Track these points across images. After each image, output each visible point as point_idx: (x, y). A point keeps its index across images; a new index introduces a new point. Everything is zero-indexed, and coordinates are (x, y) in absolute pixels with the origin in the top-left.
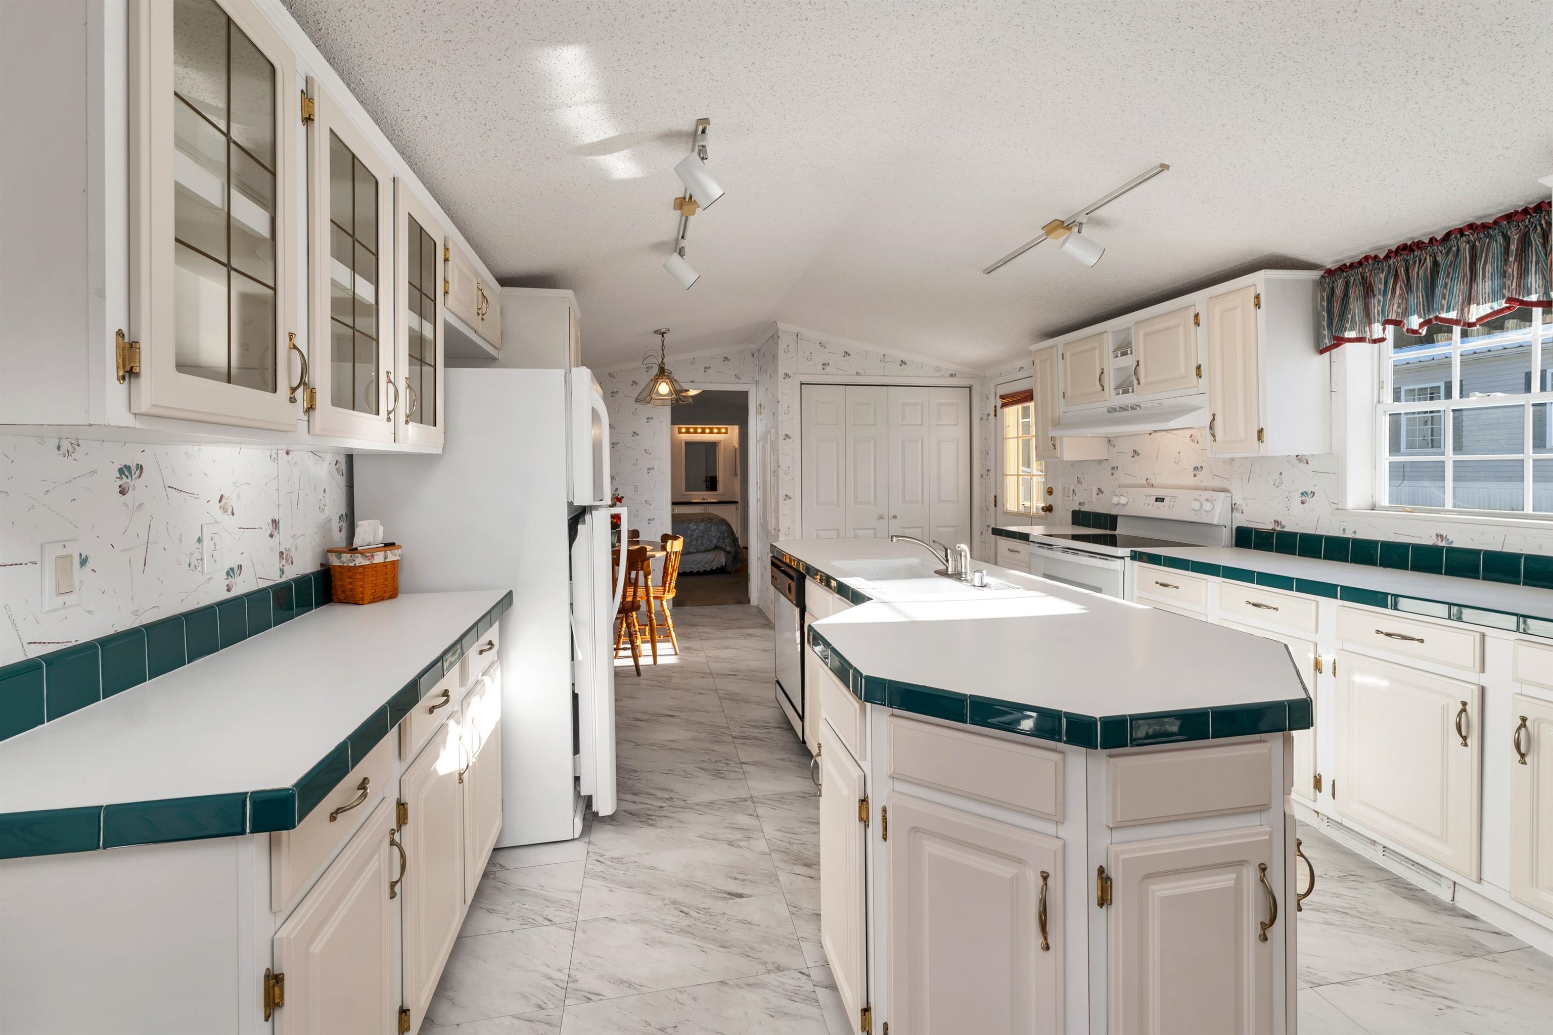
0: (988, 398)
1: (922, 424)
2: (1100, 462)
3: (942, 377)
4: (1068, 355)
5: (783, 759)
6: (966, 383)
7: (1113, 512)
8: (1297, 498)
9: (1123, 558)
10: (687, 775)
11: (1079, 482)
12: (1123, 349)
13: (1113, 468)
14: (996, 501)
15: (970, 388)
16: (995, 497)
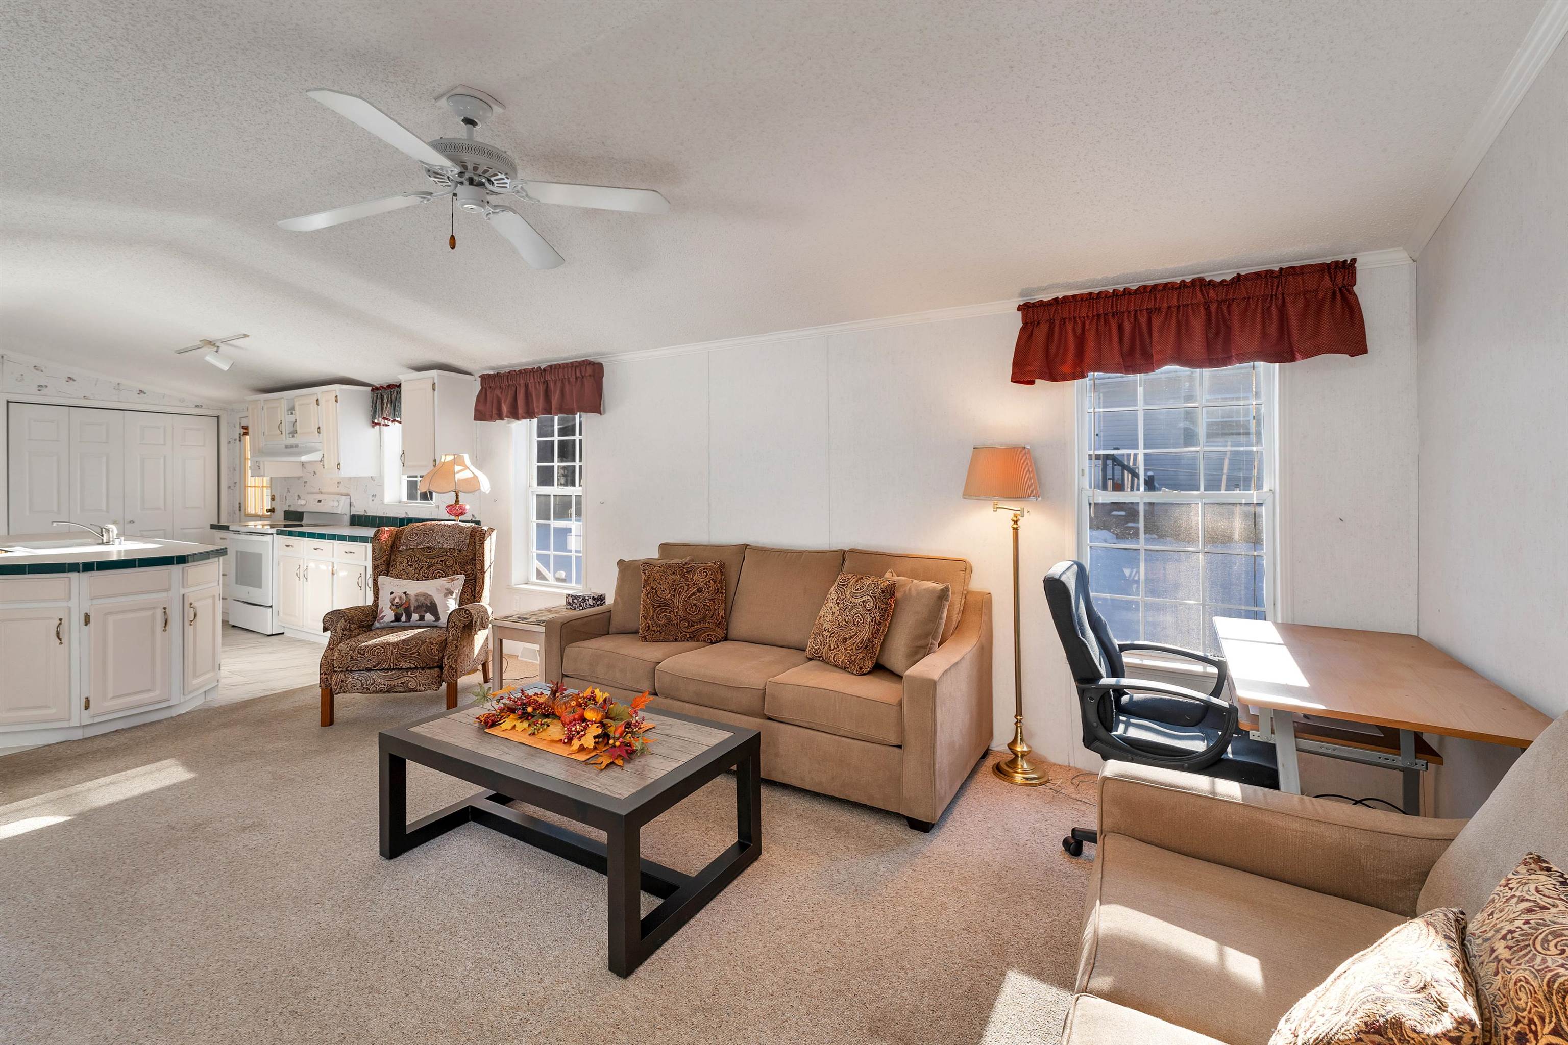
0: (235, 427)
1: (165, 445)
2: (299, 478)
3: (187, 407)
4: (265, 408)
6: (216, 413)
7: (300, 510)
8: (371, 498)
9: (272, 534)
11: (289, 491)
12: (291, 410)
13: (305, 482)
14: (240, 507)
15: (218, 417)
16: (240, 503)
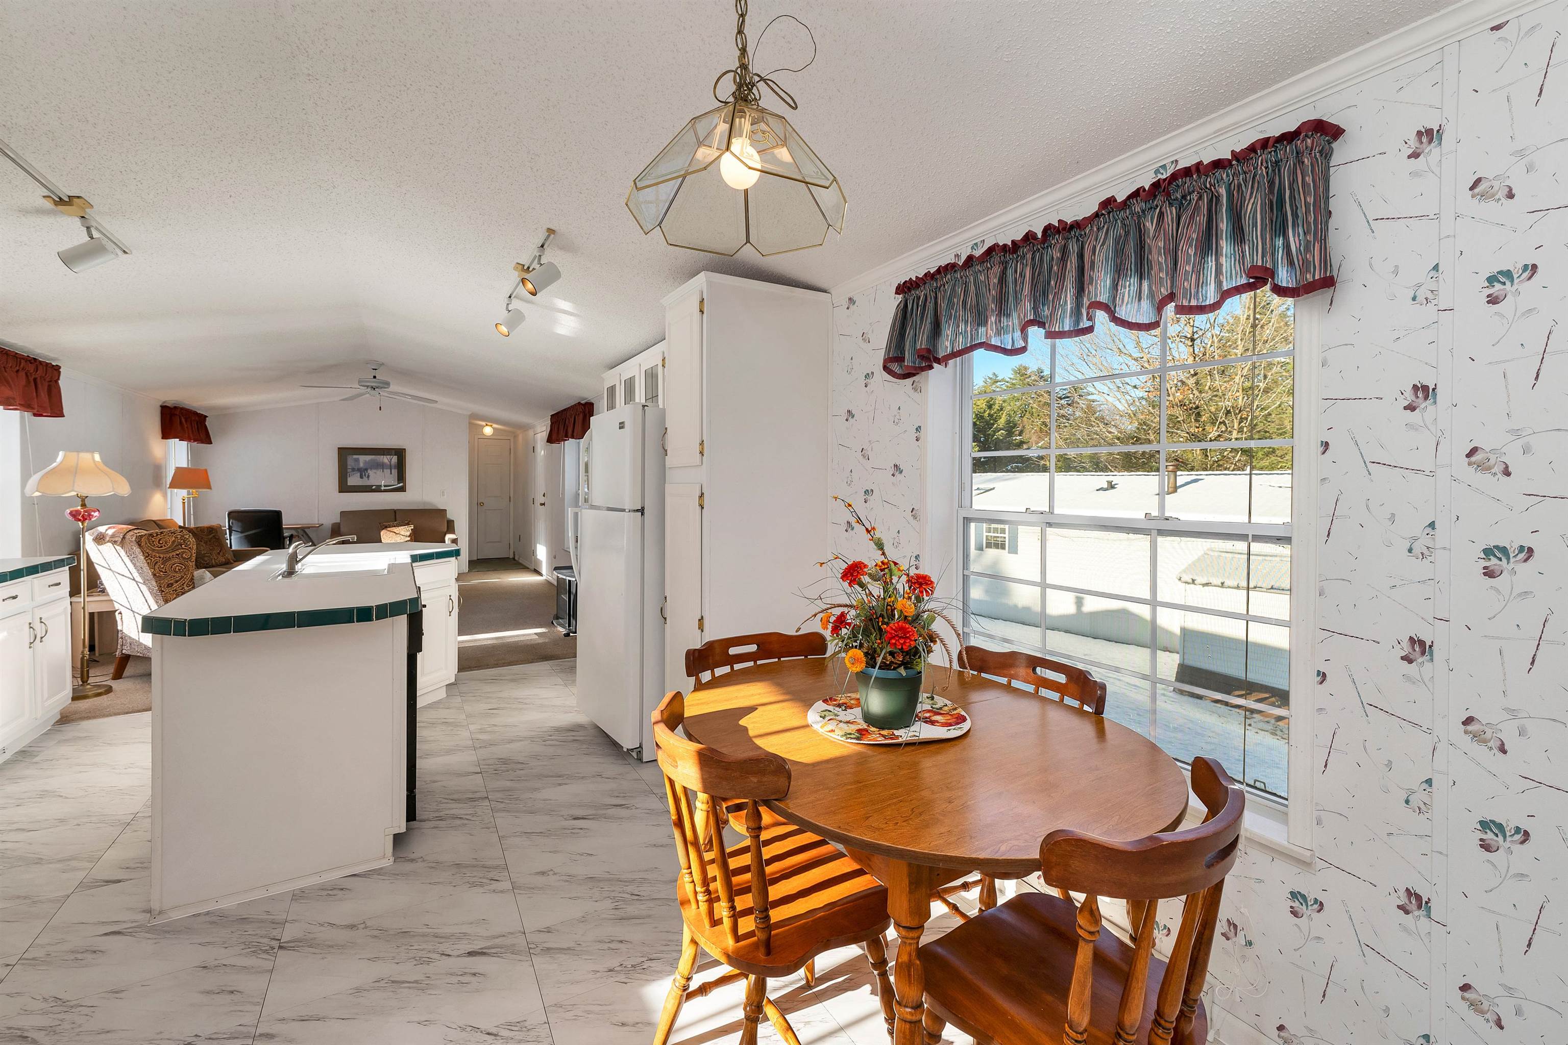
5: (434, 782)
10: (536, 757)
